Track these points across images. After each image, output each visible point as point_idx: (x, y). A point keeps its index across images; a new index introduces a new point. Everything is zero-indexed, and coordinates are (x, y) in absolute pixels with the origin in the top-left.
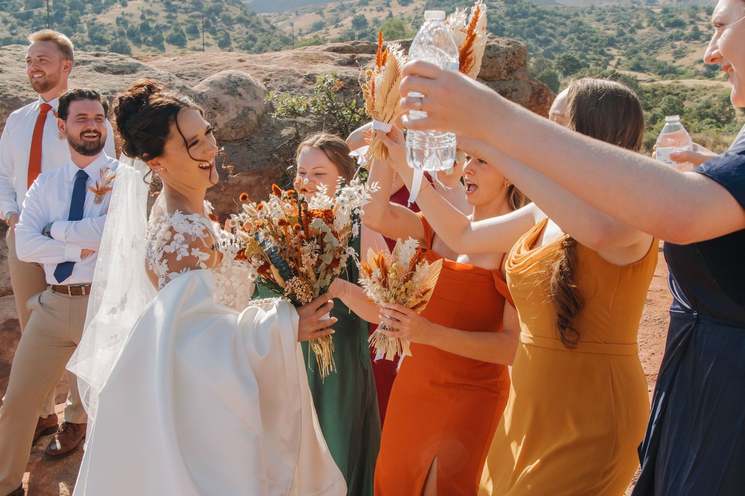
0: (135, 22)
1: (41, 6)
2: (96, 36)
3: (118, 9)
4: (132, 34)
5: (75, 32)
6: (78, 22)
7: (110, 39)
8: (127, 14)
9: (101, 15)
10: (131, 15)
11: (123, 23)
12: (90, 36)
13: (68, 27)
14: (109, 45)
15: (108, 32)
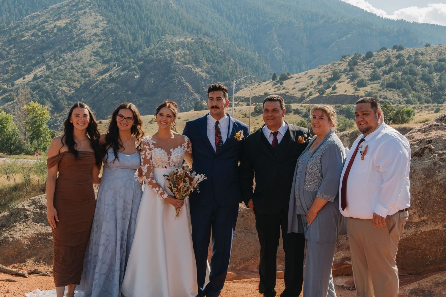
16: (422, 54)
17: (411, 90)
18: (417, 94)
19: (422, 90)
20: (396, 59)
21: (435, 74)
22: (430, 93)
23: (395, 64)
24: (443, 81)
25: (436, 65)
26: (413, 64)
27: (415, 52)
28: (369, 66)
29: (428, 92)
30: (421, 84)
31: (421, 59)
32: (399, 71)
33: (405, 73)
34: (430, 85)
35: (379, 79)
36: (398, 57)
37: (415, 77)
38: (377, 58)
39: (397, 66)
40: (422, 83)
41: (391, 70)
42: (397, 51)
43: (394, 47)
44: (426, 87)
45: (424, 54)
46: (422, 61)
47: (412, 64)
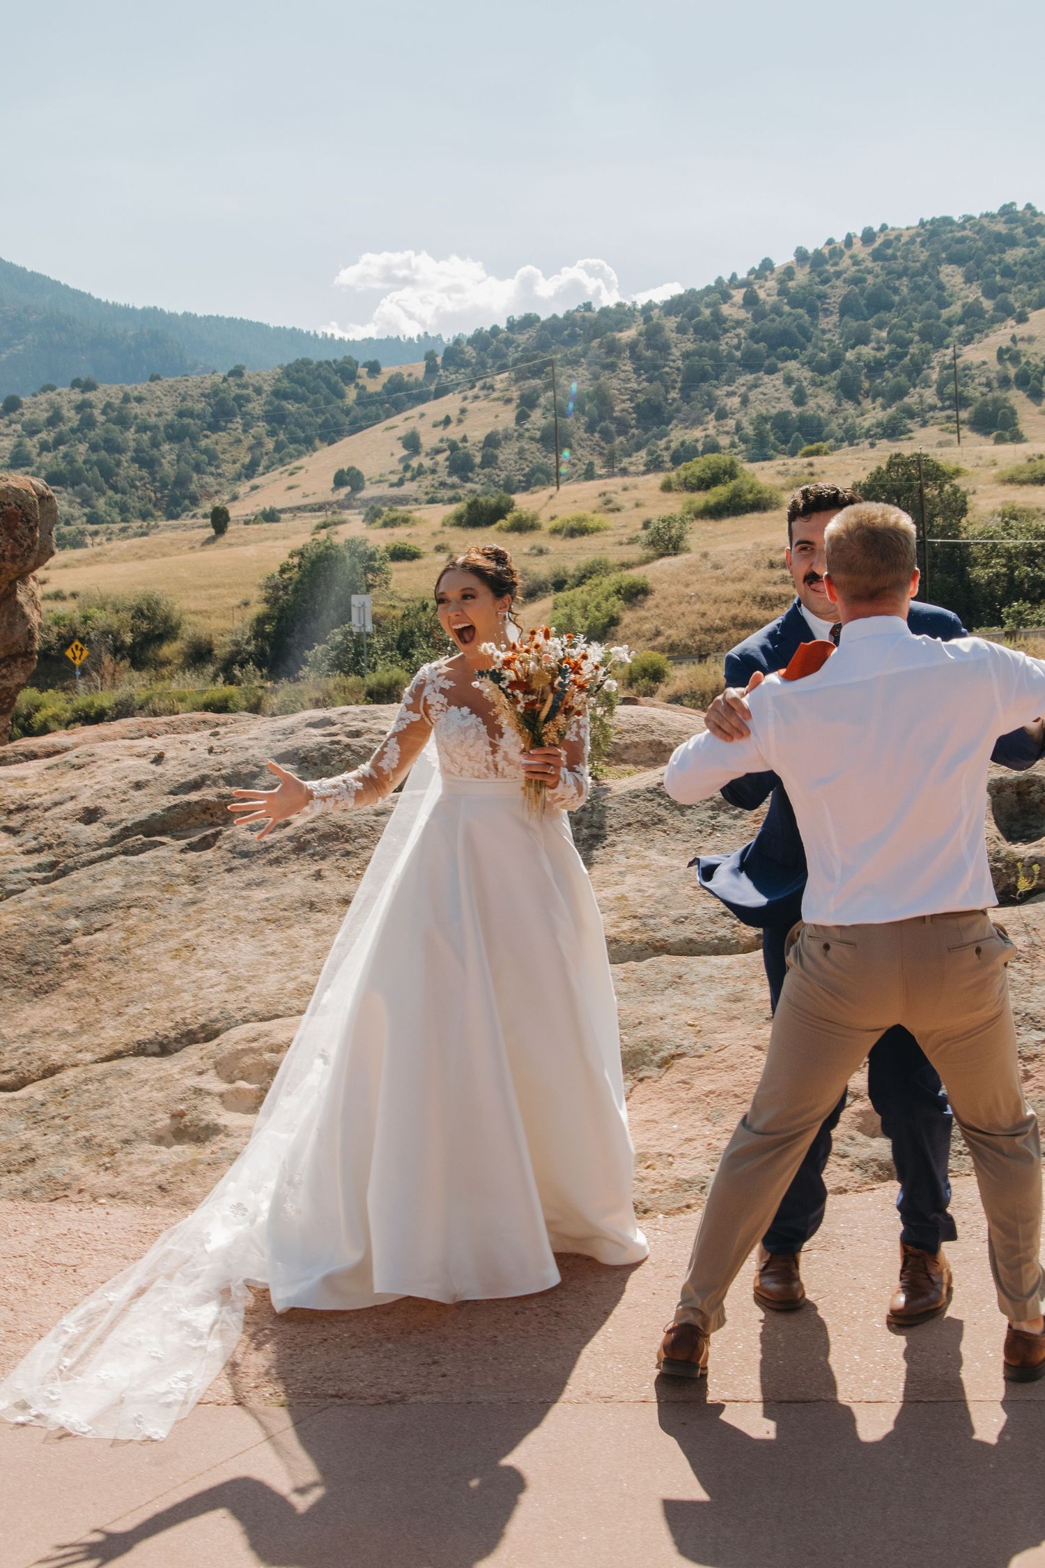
0: (1036, 354)
1: (866, 343)
2: (949, 391)
3: (1008, 330)
4: (1023, 381)
5: (915, 386)
6: (925, 366)
7: (978, 394)
8: (1022, 339)
9: (971, 346)
10: (1030, 340)
11: (1010, 359)
12: (940, 393)
13: (903, 379)
14: (971, 409)
15: (976, 381)
16: (139, 400)
17: (105, 486)
18: (118, 497)
19: (134, 486)
20: (77, 413)
21: (166, 447)
22: (153, 495)
23: (70, 424)
24: (182, 464)
25: (170, 426)
26: (115, 424)
27: (121, 395)
28: (10, 431)
29: (148, 492)
30: (132, 473)
31: (133, 412)
32: (80, 442)
33: (94, 448)
34: (152, 474)
35: (30, 464)
36: (81, 407)
37: (117, 456)
38: (32, 410)
39: (73, 431)
40: (134, 470)
41: (59, 441)
42: (83, 392)
43: (76, 384)
44: (142, 479)
45: (145, 399)
46: (136, 417)
47: (111, 426)
